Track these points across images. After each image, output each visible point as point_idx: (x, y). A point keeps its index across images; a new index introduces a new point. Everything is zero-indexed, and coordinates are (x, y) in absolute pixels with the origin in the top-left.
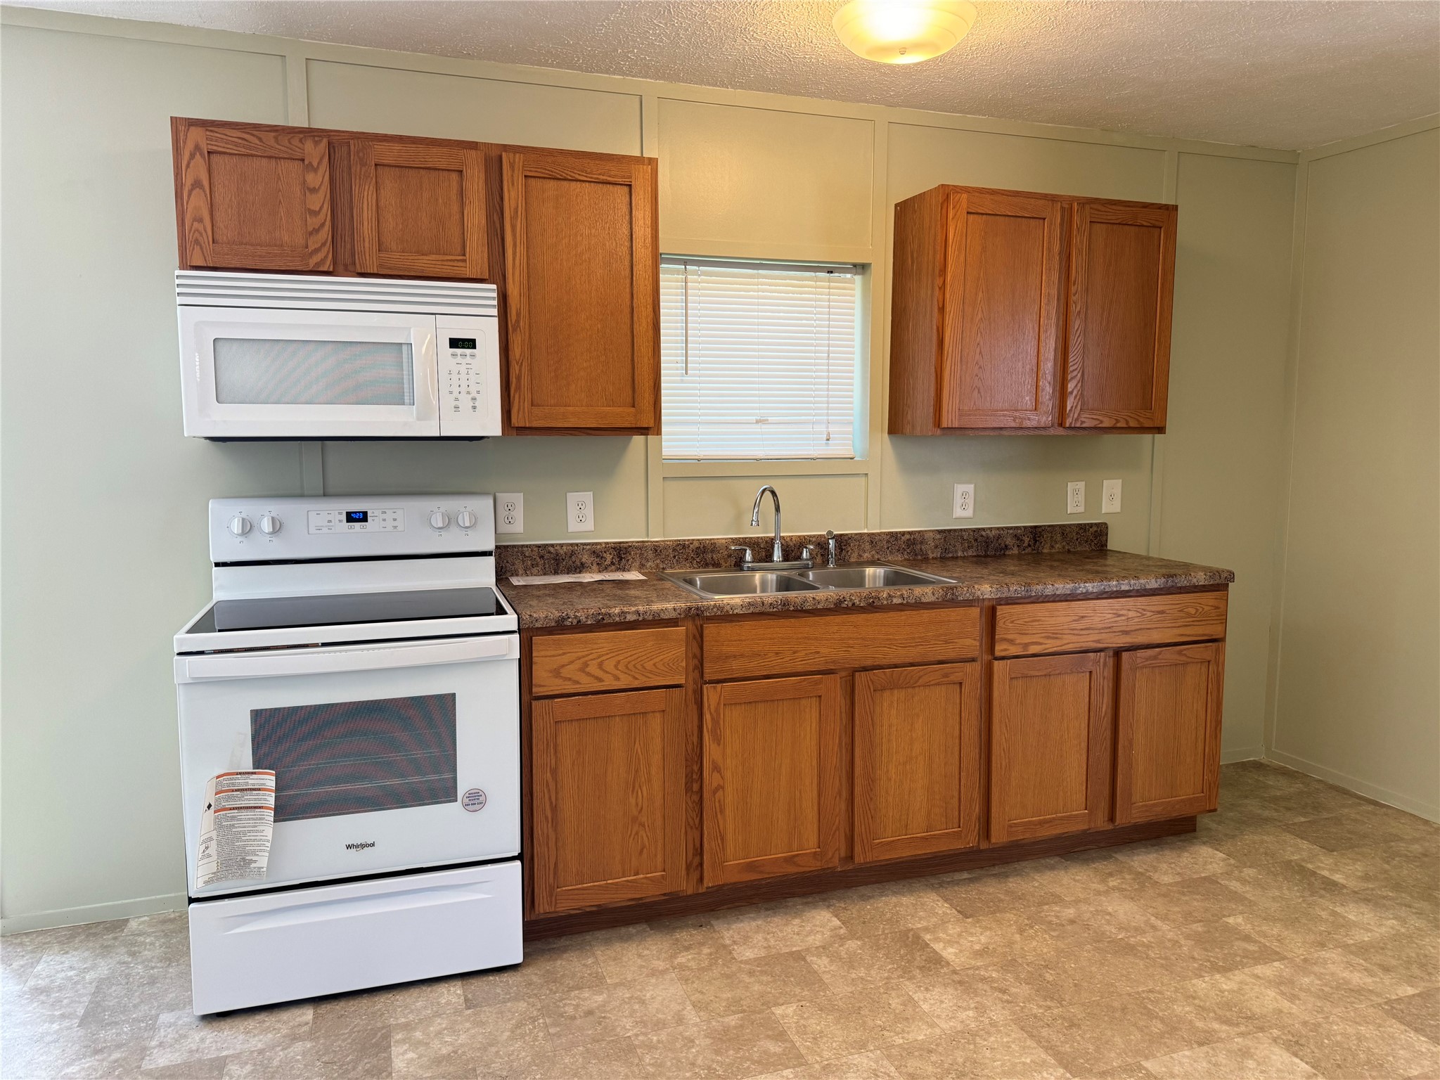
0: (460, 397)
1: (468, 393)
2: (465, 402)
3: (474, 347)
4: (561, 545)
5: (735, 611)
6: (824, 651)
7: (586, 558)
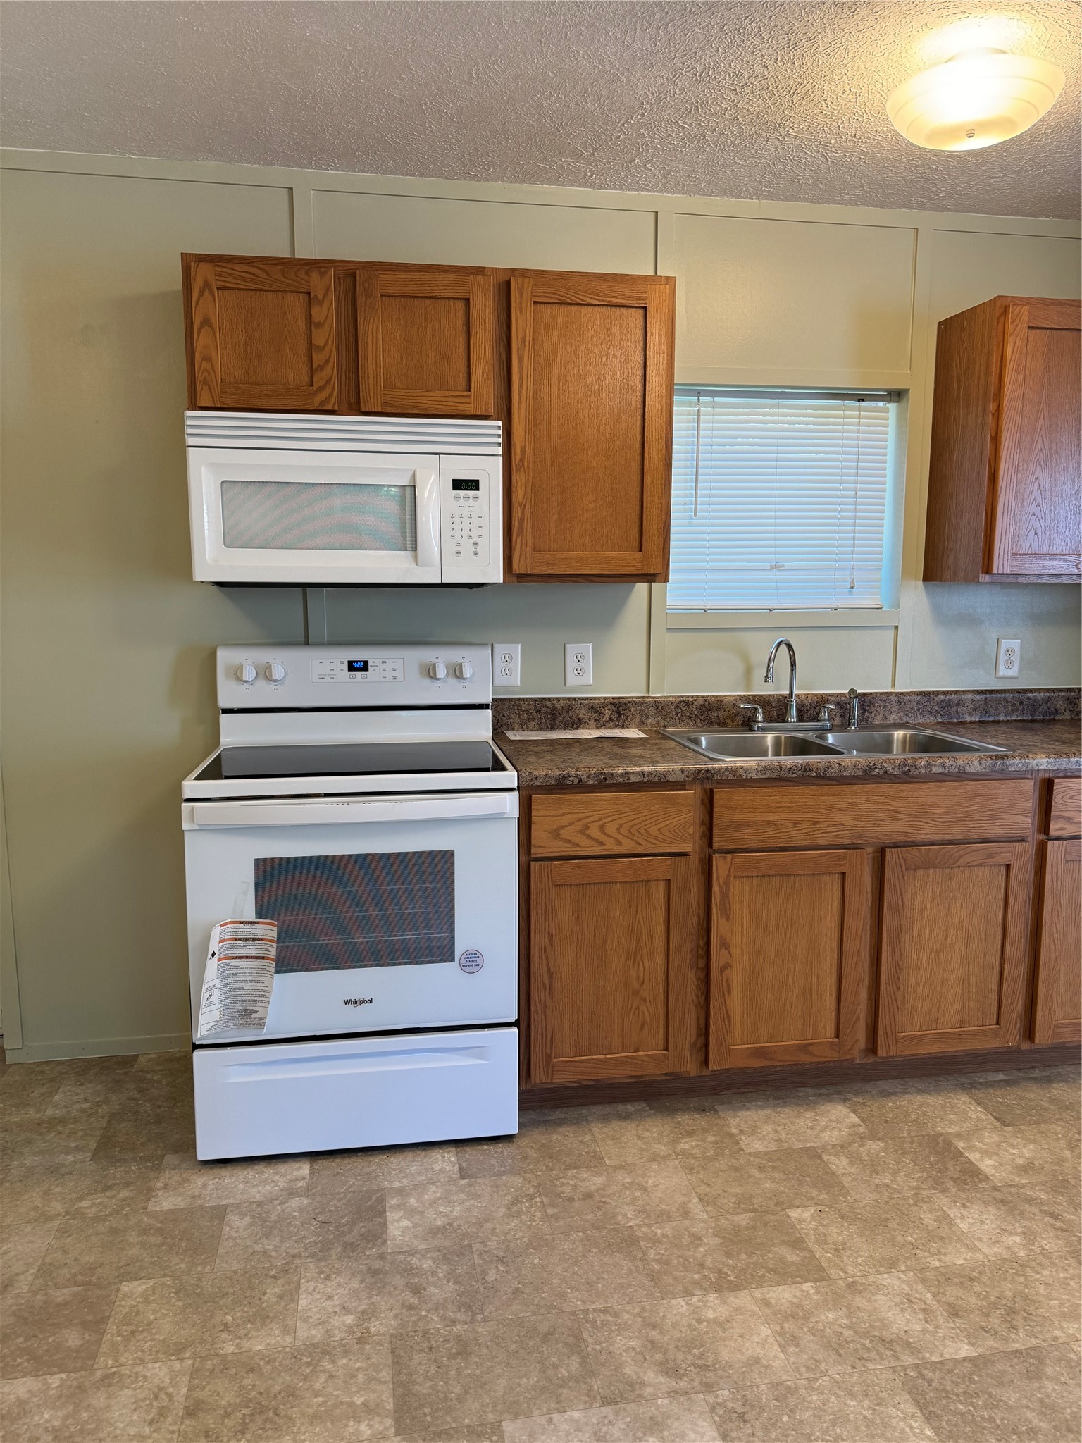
0: (462, 542)
1: (470, 537)
2: (467, 547)
3: (477, 489)
4: (558, 699)
5: (749, 776)
6: (849, 823)
7: (583, 714)
